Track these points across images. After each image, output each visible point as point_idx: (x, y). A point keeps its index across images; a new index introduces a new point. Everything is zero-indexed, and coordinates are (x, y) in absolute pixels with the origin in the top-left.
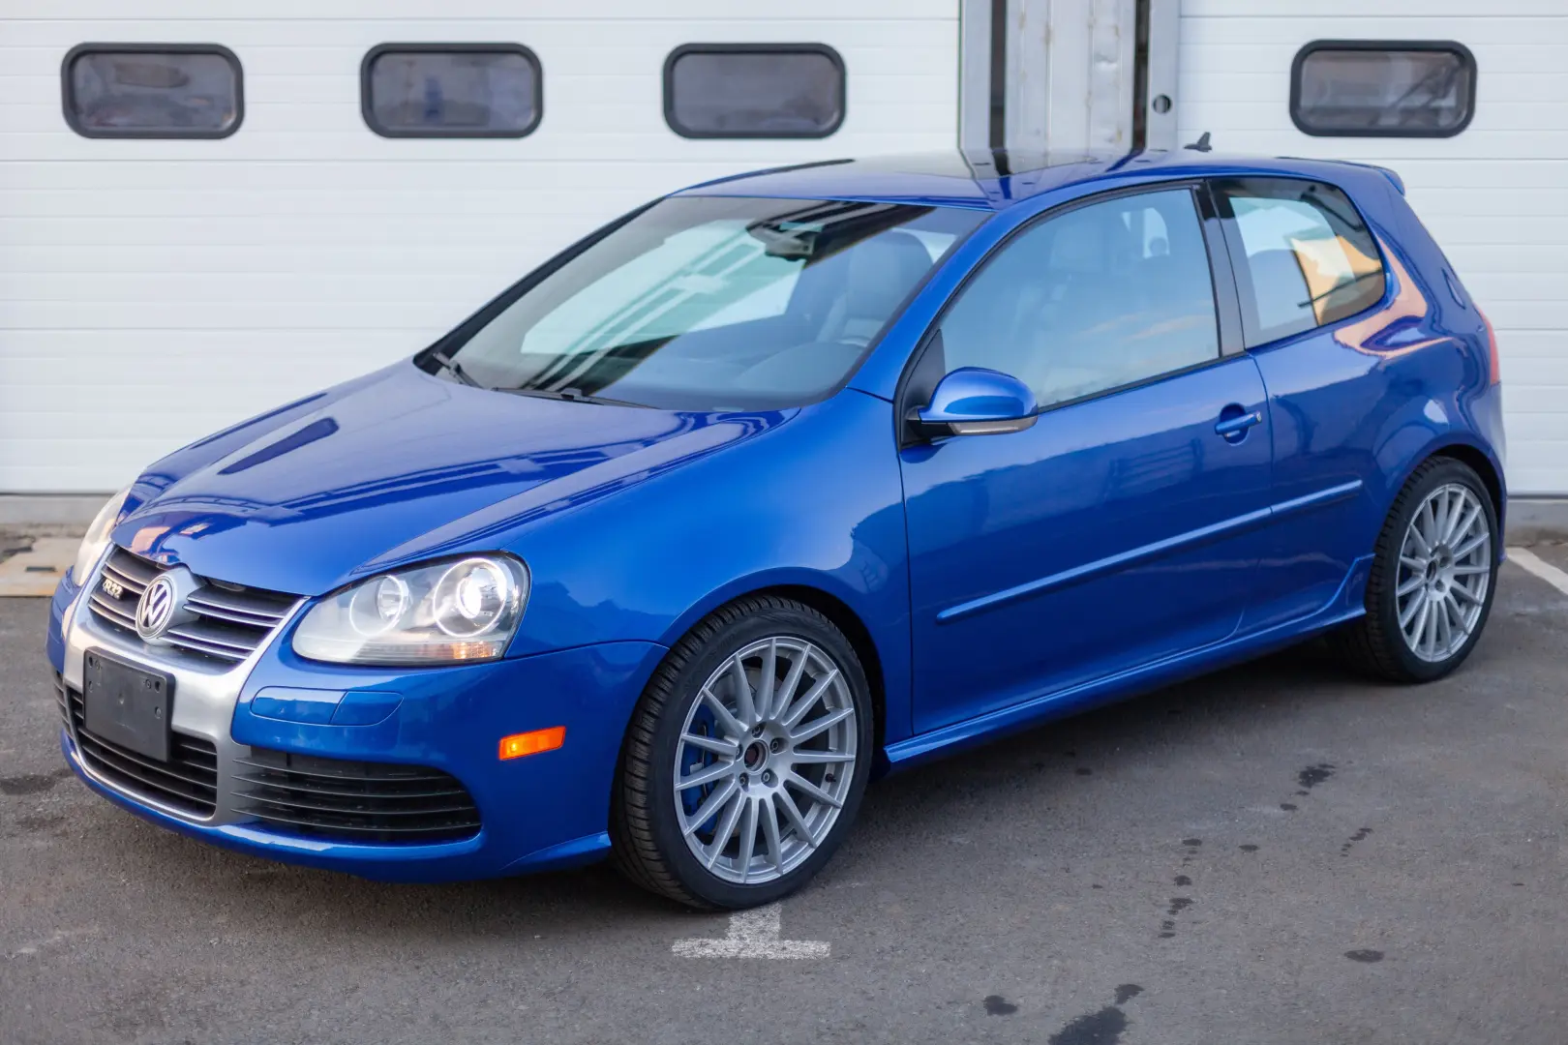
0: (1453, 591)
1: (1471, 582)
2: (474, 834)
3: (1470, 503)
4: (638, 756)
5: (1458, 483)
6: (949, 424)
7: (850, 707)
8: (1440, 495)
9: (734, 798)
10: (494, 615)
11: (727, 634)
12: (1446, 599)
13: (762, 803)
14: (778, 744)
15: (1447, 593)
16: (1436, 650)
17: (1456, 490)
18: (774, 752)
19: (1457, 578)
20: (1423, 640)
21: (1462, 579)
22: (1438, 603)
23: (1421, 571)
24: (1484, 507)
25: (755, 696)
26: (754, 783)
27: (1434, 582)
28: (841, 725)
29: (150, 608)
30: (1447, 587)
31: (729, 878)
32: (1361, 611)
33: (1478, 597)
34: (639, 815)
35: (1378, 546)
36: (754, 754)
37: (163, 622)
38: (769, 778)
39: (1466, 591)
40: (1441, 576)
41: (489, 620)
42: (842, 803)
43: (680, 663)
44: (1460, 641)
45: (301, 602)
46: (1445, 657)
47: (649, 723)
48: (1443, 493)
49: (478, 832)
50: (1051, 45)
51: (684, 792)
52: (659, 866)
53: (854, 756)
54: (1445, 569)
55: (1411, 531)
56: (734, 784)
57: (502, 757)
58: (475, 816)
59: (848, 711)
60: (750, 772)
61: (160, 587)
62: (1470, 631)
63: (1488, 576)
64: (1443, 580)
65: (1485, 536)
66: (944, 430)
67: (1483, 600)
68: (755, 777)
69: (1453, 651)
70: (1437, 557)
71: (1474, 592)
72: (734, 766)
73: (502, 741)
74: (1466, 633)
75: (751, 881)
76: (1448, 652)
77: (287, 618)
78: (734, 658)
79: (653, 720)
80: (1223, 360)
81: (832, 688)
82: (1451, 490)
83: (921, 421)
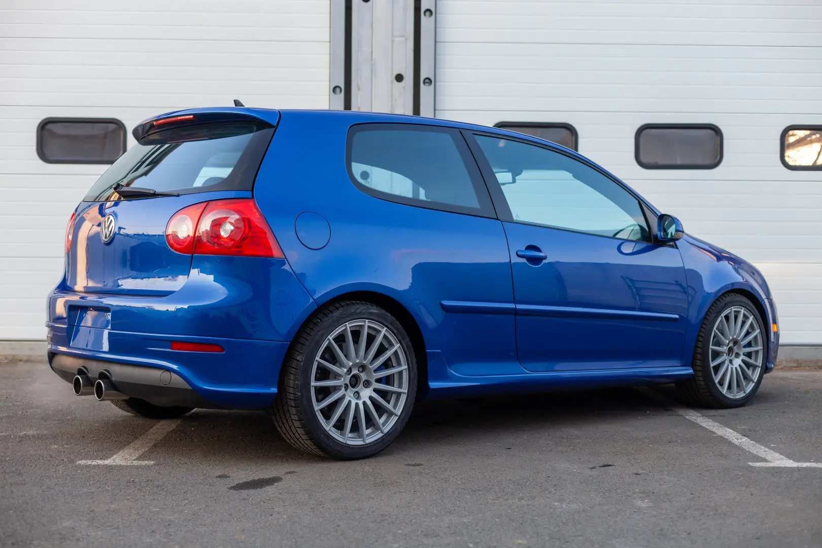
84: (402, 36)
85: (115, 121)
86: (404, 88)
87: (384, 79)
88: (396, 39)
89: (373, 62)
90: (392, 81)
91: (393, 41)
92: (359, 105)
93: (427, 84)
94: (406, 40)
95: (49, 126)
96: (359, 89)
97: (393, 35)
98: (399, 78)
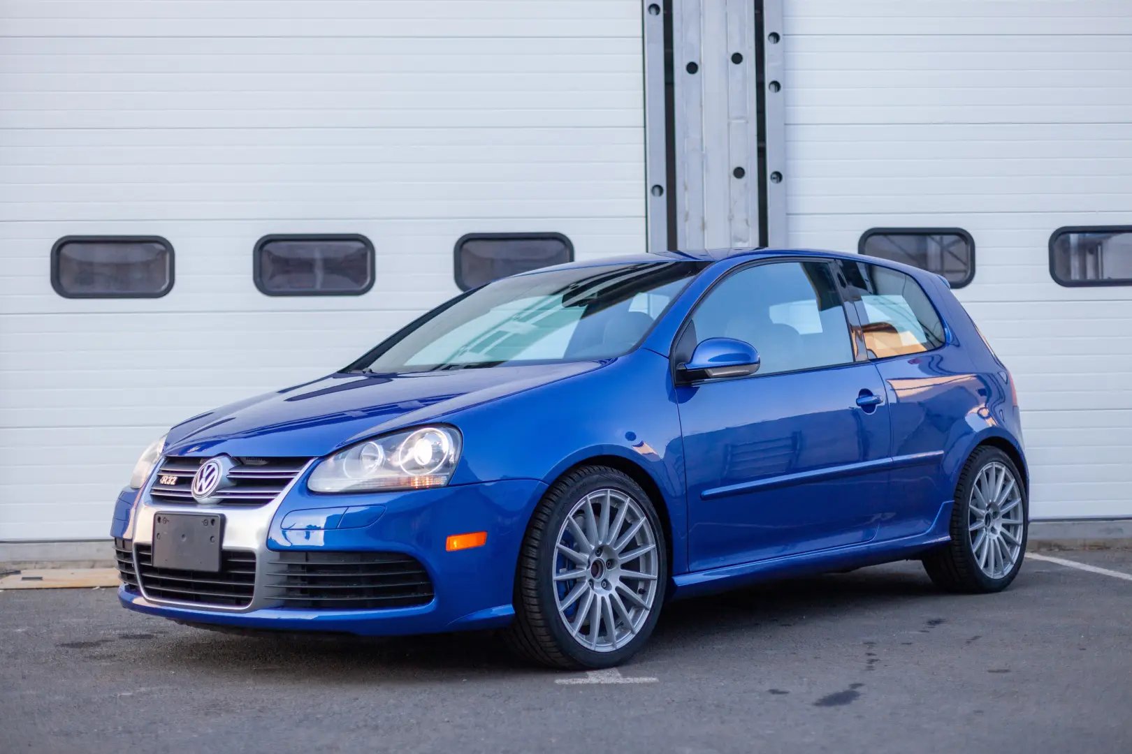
0: (1002, 533)
1: (1012, 530)
2: (431, 601)
3: (1009, 478)
4: (531, 555)
5: (1000, 462)
6: (705, 370)
7: (653, 543)
8: (990, 469)
9: (586, 594)
10: (440, 462)
11: (581, 483)
12: (998, 538)
13: (603, 599)
14: (611, 563)
15: (998, 535)
16: (995, 573)
17: (1000, 467)
18: (609, 568)
19: (1004, 526)
20: (986, 565)
21: (1007, 526)
22: (994, 540)
23: (982, 517)
24: (1016, 481)
25: (599, 528)
26: (598, 586)
27: (990, 527)
28: (647, 555)
29: (203, 480)
30: (999, 532)
31: (586, 645)
32: (947, 538)
33: (1017, 539)
34: (531, 595)
35: (955, 497)
36: (597, 568)
37: (213, 486)
38: (606, 585)
39: (1010, 535)
40: (994, 524)
41: (436, 464)
42: (650, 606)
43: (554, 498)
44: (1009, 568)
45: (311, 462)
46: (1001, 577)
47: (537, 534)
48: (991, 468)
49: (433, 598)
50: (706, 231)
51: (559, 582)
52: (543, 631)
53: (656, 577)
54: (995, 520)
55: (975, 488)
56: (586, 584)
57: (447, 549)
58: (430, 588)
59: (652, 546)
60: (596, 580)
61: (209, 466)
62: (1014, 561)
63: (1022, 527)
64: (995, 527)
65: (1019, 500)
66: (701, 374)
67: (1020, 542)
68: (598, 583)
69: (1006, 573)
70: (991, 511)
71: (1015, 536)
72: (585, 572)
73: (448, 538)
74: (1012, 563)
75: (598, 650)
76: (1003, 574)
77: (302, 471)
78: (586, 499)
79: (539, 532)
80: (855, 364)
81: (642, 530)
82: (997, 466)
83: (687, 369)
84: (741, 118)
85: (360, 238)
86: (746, 185)
87: (719, 174)
88: (734, 122)
89: (704, 152)
90: (730, 177)
91: (729, 125)
92: (687, 209)
93: (775, 180)
94: (747, 122)
95: (269, 247)
96: (686, 189)
97: (729, 117)
98: (739, 173)
